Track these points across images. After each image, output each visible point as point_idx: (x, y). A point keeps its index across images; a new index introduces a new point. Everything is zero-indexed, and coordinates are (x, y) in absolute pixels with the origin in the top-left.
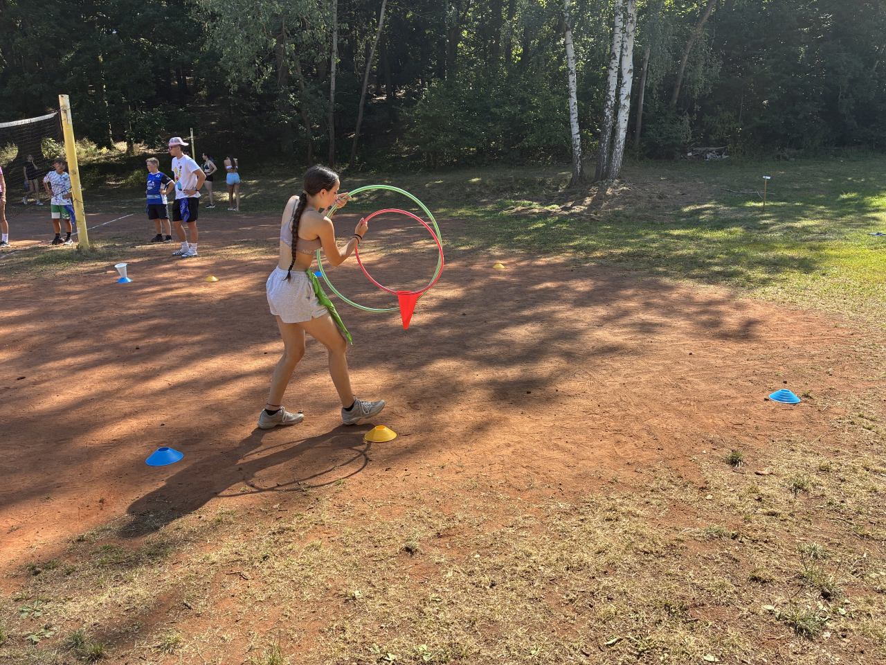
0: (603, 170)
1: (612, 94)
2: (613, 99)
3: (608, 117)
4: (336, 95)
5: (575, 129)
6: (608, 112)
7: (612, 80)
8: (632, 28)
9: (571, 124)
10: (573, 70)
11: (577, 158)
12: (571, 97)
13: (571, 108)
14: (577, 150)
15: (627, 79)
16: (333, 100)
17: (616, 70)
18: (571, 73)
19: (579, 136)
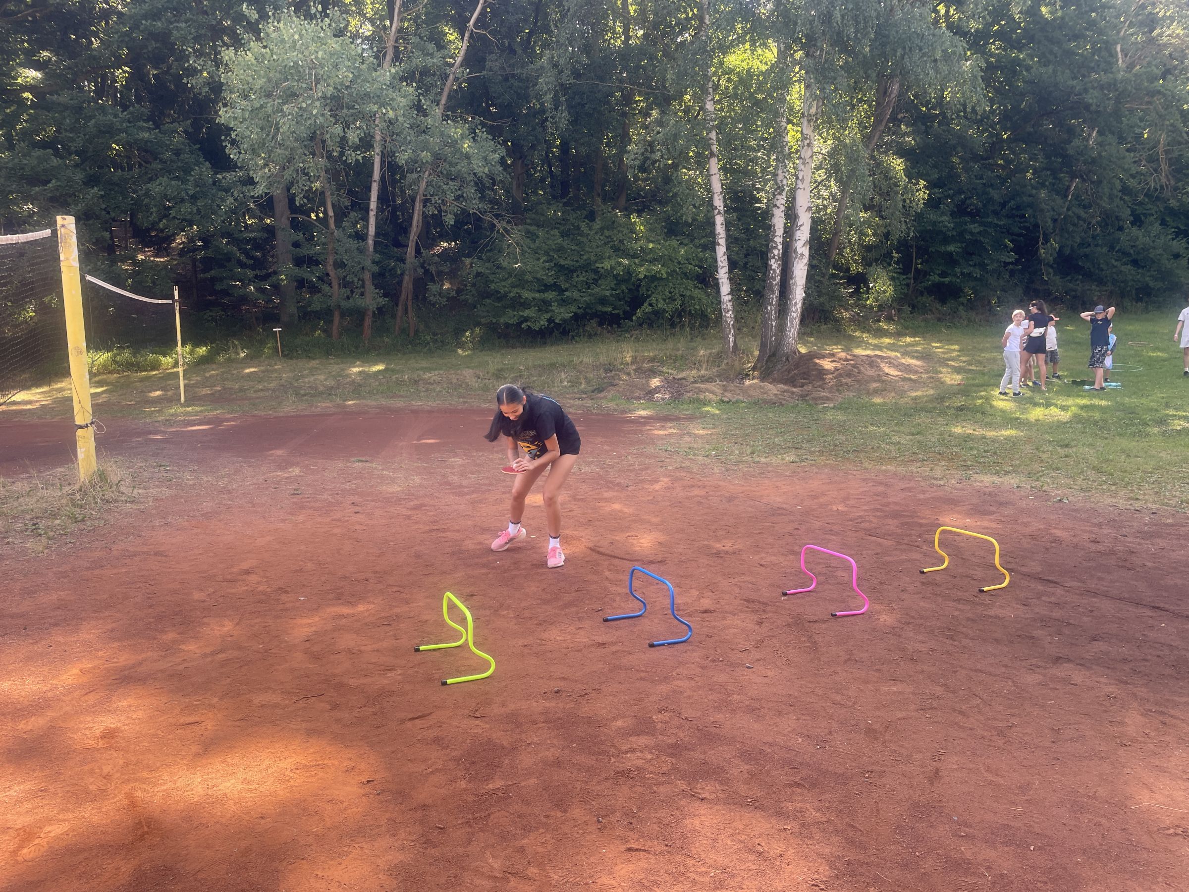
0: (771, 342)
1: (779, 240)
2: (780, 247)
3: (774, 271)
4: (376, 243)
5: (725, 288)
6: (775, 265)
7: (779, 221)
8: (809, 153)
9: (720, 281)
10: (721, 208)
11: (729, 328)
12: (719, 244)
13: (719, 259)
14: (729, 317)
15: (805, 220)
16: (371, 248)
17: (783, 208)
18: (719, 213)
19: (730, 297)
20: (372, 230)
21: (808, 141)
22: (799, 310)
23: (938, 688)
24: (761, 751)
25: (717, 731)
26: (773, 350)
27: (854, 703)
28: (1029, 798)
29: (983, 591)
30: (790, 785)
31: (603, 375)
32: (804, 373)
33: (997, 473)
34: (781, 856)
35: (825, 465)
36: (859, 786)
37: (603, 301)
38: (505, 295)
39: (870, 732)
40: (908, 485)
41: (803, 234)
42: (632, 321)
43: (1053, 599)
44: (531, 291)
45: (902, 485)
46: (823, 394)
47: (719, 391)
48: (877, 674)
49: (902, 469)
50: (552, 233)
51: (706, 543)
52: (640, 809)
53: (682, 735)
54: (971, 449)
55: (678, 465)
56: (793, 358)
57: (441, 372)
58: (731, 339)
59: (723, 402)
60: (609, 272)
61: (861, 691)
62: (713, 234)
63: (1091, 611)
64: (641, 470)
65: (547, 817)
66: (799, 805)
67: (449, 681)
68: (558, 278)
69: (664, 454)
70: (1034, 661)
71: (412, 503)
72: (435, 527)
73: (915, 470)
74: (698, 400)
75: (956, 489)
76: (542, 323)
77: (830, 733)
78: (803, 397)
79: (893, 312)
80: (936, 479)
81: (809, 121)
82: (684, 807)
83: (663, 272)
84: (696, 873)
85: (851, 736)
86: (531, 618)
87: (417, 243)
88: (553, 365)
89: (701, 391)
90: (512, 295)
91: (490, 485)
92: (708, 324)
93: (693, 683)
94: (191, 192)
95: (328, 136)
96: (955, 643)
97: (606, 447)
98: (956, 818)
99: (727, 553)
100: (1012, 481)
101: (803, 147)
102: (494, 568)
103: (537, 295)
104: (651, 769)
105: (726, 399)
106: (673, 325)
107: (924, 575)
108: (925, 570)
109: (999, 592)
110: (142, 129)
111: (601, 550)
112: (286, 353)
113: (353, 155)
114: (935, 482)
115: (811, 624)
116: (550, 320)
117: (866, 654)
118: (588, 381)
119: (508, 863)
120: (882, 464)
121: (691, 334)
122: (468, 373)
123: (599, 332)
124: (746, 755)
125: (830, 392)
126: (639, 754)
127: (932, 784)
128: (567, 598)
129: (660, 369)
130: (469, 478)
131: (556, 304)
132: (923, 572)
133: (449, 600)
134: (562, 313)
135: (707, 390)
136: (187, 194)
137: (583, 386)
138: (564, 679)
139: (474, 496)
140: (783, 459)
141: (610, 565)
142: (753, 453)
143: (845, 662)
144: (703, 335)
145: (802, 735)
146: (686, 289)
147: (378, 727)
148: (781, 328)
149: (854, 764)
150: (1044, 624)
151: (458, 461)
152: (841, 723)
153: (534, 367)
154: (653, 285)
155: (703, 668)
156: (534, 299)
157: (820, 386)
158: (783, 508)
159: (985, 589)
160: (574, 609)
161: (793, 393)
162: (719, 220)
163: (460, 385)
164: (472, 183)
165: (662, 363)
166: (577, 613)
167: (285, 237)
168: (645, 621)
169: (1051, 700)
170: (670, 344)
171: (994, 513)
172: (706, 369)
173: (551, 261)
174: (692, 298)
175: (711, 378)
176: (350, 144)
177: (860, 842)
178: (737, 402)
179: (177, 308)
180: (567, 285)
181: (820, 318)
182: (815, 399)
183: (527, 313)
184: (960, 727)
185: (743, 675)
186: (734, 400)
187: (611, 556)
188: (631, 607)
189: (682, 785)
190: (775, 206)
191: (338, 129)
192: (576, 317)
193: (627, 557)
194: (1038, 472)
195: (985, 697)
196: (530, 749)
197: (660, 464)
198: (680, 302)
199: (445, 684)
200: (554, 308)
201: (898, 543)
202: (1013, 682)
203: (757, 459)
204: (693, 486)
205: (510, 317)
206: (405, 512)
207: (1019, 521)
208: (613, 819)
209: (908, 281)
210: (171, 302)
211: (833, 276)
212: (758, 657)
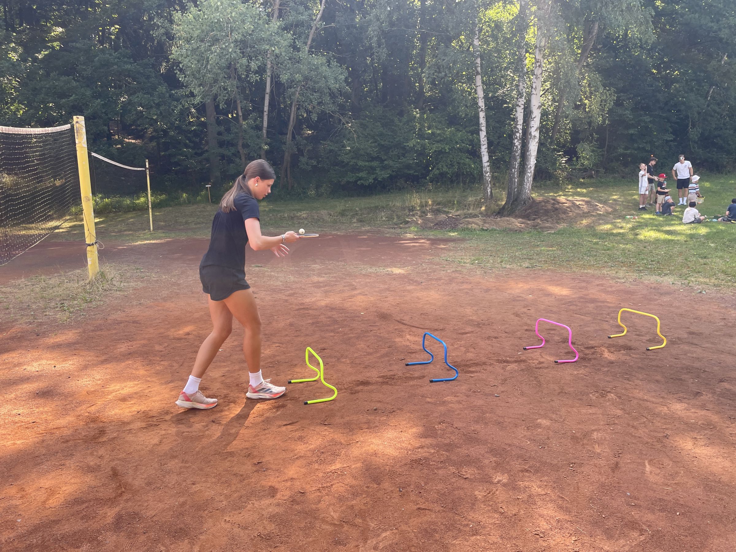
1: (520, 127)
2: (521, 131)
3: (517, 147)
4: (268, 132)
5: (485, 158)
6: (517, 143)
7: (520, 114)
8: (540, 71)
9: (482, 153)
10: (483, 108)
11: (487, 183)
12: (481, 130)
13: (482, 140)
14: (488, 176)
15: (536, 114)
16: (265, 135)
17: (523, 107)
18: (482, 110)
19: (488, 164)
20: (265, 124)
21: (539, 64)
22: (533, 172)
23: (618, 411)
24: (504, 449)
25: (476, 436)
26: (515, 197)
27: (564, 420)
28: (677, 482)
29: (649, 350)
30: (522, 471)
31: (408, 213)
32: (535, 211)
33: (659, 275)
34: (515, 515)
35: (548, 270)
36: (566, 472)
37: (408, 167)
38: (347, 164)
39: (574, 438)
40: (601, 283)
41: (535, 124)
42: (426, 179)
43: (694, 355)
44: (363, 161)
45: (597, 282)
46: (547, 225)
47: (481, 223)
48: (580, 402)
49: (597, 272)
50: (376, 124)
51: (471, 318)
52: (426, 484)
53: (454, 438)
54: (643, 259)
55: (454, 269)
56: (528, 202)
57: (308, 212)
58: (489, 190)
59: (483, 230)
60: (412, 149)
61: (569, 412)
62: (478, 124)
63: (720, 363)
64: (430, 272)
65: (368, 487)
66: (527, 484)
67: (309, 402)
68: (380, 153)
69: (446, 262)
70: (681, 395)
71: (288, 292)
72: (302, 307)
73: (606, 273)
74: (467, 228)
75: (632, 285)
76: (370, 181)
77: (548, 438)
78: (534, 227)
79: (593, 172)
80: (619, 278)
81: (540, 51)
82: (454, 483)
83: (446, 148)
84: (461, 524)
85: (562, 441)
86: (360, 364)
87: (293, 132)
88: (376, 207)
89: (469, 223)
90: (351, 163)
91: (336, 281)
92: (475, 181)
93: (461, 406)
94: (156, 102)
95: (239, 65)
96: (630, 383)
97: (409, 258)
98: (629, 494)
99: (484, 324)
100: (669, 280)
101: (536, 67)
102: (338, 333)
103: (367, 164)
104: (434, 459)
105: (485, 228)
106: (452, 182)
107: (610, 340)
108: (611, 336)
109: (659, 350)
110: (125, 63)
111: (404, 322)
112: (214, 200)
113: (254, 77)
114: (619, 280)
115: (537, 370)
116: (375, 179)
117: (572, 389)
118: (399, 217)
119: (343, 515)
120: (585, 269)
121: (463, 187)
122: (324, 212)
123: (405, 187)
124: (493, 451)
125: (552, 224)
126: (426, 449)
127: (614, 472)
128: (383, 351)
129: (444, 209)
130: (324, 277)
131: (379, 169)
132: (610, 338)
133: (309, 351)
134: (383, 175)
135: (473, 222)
136: (154, 103)
137: (395, 220)
138: (380, 402)
139: (327, 288)
140: (520, 266)
141: (410, 331)
142: (502, 262)
143: (559, 394)
144: (471, 188)
145: (530, 439)
146: (461, 159)
147: (265, 430)
148: (521, 183)
149: (563, 458)
150: (689, 371)
151: (317, 266)
152: (556, 432)
153: (365, 208)
154: (440, 157)
155: (467, 396)
156: (365, 166)
157: (545, 220)
158: (520, 297)
159: (650, 348)
160: (387, 359)
161: (528, 224)
162: (482, 115)
163: (319, 220)
164: (328, 94)
165: (445, 205)
166: (389, 361)
167: (213, 129)
168: (431, 366)
169: (692, 419)
170: (450, 194)
171: (657, 300)
172: (473, 209)
173: (375, 142)
174: (464, 164)
175: (476, 215)
176: (252, 70)
177: (567, 508)
178: (492, 230)
179: (148, 173)
180: (386, 157)
181: (546, 177)
182: (541, 228)
183: (361, 175)
184: (632, 436)
185: (493, 401)
186: (490, 229)
187: (411, 326)
188: (422, 357)
189: (453, 469)
190: (518, 105)
191: (244, 61)
192: (391, 177)
193: (421, 326)
194: (686, 274)
195: (649, 417)
196: (358, 445)
197: (443, 269)
198: (457, 167)
199: (306, 404)
200: (377, 171)
201: (594, 319)
202: (668, 408)
203: (504, 266)
204: (463, 283)
205: (350, 177)
206: (284, 297)
207: (674, 305)
208: (409, 489)
209: (603, 153)
210: (144, 169)
211: (554, 150)
212: (503, 390)
